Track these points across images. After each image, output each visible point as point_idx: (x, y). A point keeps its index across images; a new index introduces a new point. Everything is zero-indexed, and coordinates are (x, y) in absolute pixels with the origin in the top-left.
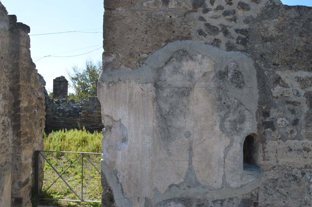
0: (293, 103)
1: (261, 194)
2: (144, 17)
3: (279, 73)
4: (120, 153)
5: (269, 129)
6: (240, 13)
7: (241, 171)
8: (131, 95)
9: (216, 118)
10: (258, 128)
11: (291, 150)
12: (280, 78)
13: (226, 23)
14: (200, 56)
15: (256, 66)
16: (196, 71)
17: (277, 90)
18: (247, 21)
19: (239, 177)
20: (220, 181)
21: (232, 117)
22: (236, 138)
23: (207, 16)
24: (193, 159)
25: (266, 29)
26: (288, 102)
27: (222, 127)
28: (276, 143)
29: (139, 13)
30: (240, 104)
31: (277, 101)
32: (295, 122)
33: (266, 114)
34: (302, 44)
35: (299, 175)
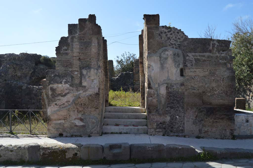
0: (192, 61)
1: (185, 82)
2: (157, 42)
3: (188, 54)
4: (152, 73)
5: (186, 67)
6: (178, 40)
7: (180, 76)
8: (154, 59)
9: (174, 64)
10: (183, 66)
11: (191, 72)
12: (188, 55)
13: (175, 43)
14: (169, 50)
15: (182, 52)
16: (169, 54)
17: (187, 58)
18: (180, 42)
19: (179, 78)
20: (175, 79)
21: (177, 64)
22: (178, 69)
23: (171, 41)
24: (169, 74)
25: (184, 44)
26: (190, 61)
27: (175, 66)
28: (188, 70)
29: (155, 41)
30: (179, 61)
31: (188, 60)
32: (192, 65)
33: (185, 63)
34: (193, 47)
35: (194, 78)
